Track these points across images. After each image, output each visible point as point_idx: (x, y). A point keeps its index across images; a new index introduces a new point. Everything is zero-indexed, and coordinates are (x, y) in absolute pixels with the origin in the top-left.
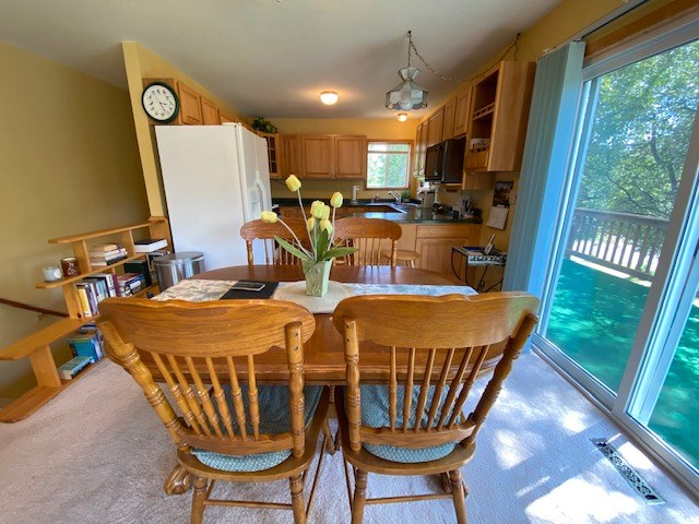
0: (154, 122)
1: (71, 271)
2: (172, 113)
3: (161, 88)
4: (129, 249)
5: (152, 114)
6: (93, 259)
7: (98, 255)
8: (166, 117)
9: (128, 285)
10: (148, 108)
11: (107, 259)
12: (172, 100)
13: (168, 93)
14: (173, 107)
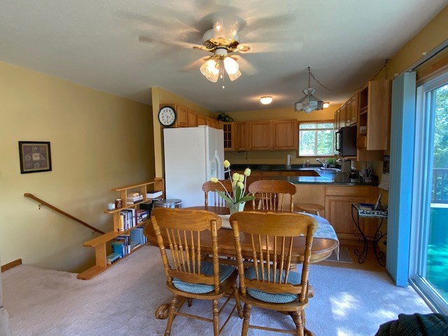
0: (164, 127)
1: (119, 205)
2: (172, 121)
3: (169, 109)
4: (144, 196)
5: (163, 122)
6: (128, 201)
7: (131, 198)
8: (169, 124)
9: (141, 216)
10: (161, 120)
11: (134, 201)
12: (173, 115)
13: (172, 111)
14: (174, 118)
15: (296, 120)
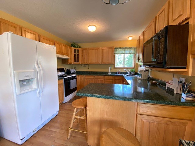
15: (113, 47)
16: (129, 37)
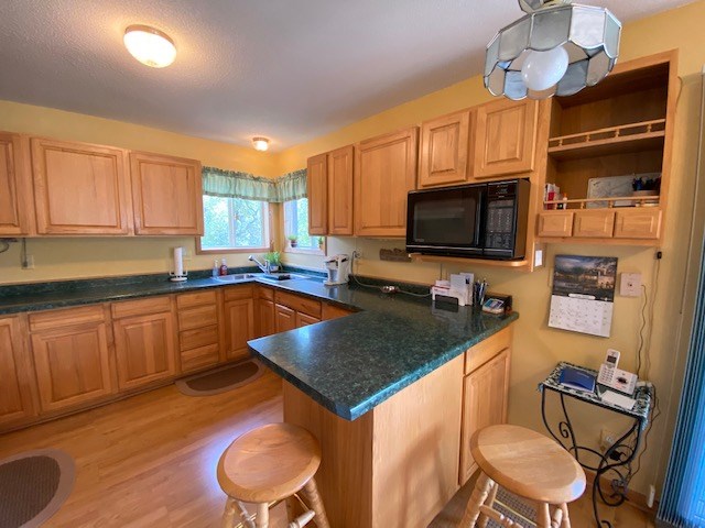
15: (197, 162)
16: (256, 139)
